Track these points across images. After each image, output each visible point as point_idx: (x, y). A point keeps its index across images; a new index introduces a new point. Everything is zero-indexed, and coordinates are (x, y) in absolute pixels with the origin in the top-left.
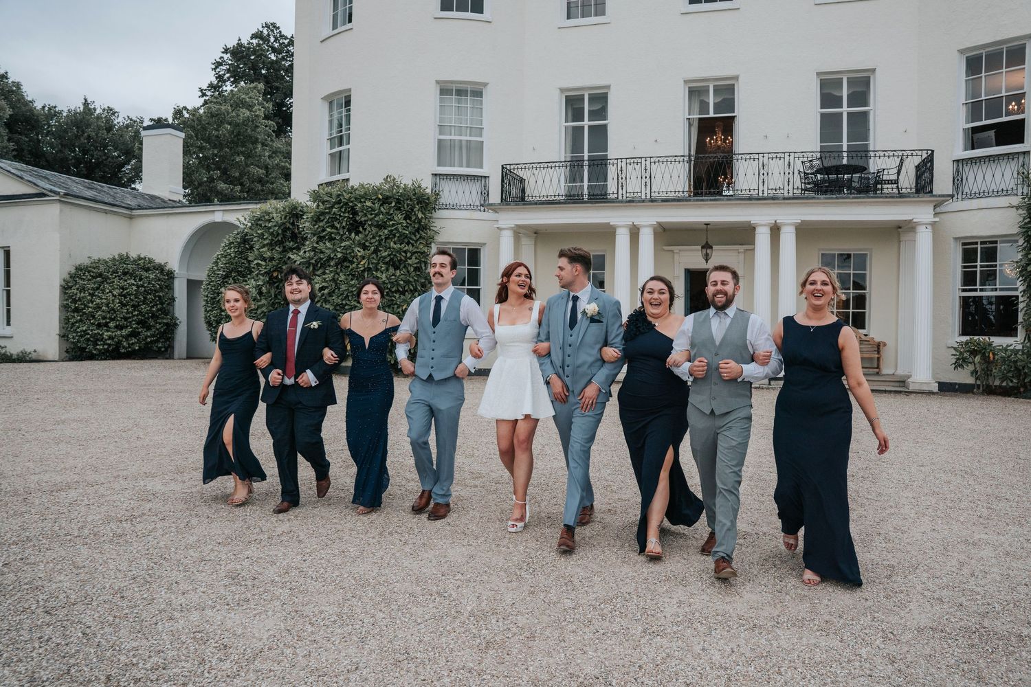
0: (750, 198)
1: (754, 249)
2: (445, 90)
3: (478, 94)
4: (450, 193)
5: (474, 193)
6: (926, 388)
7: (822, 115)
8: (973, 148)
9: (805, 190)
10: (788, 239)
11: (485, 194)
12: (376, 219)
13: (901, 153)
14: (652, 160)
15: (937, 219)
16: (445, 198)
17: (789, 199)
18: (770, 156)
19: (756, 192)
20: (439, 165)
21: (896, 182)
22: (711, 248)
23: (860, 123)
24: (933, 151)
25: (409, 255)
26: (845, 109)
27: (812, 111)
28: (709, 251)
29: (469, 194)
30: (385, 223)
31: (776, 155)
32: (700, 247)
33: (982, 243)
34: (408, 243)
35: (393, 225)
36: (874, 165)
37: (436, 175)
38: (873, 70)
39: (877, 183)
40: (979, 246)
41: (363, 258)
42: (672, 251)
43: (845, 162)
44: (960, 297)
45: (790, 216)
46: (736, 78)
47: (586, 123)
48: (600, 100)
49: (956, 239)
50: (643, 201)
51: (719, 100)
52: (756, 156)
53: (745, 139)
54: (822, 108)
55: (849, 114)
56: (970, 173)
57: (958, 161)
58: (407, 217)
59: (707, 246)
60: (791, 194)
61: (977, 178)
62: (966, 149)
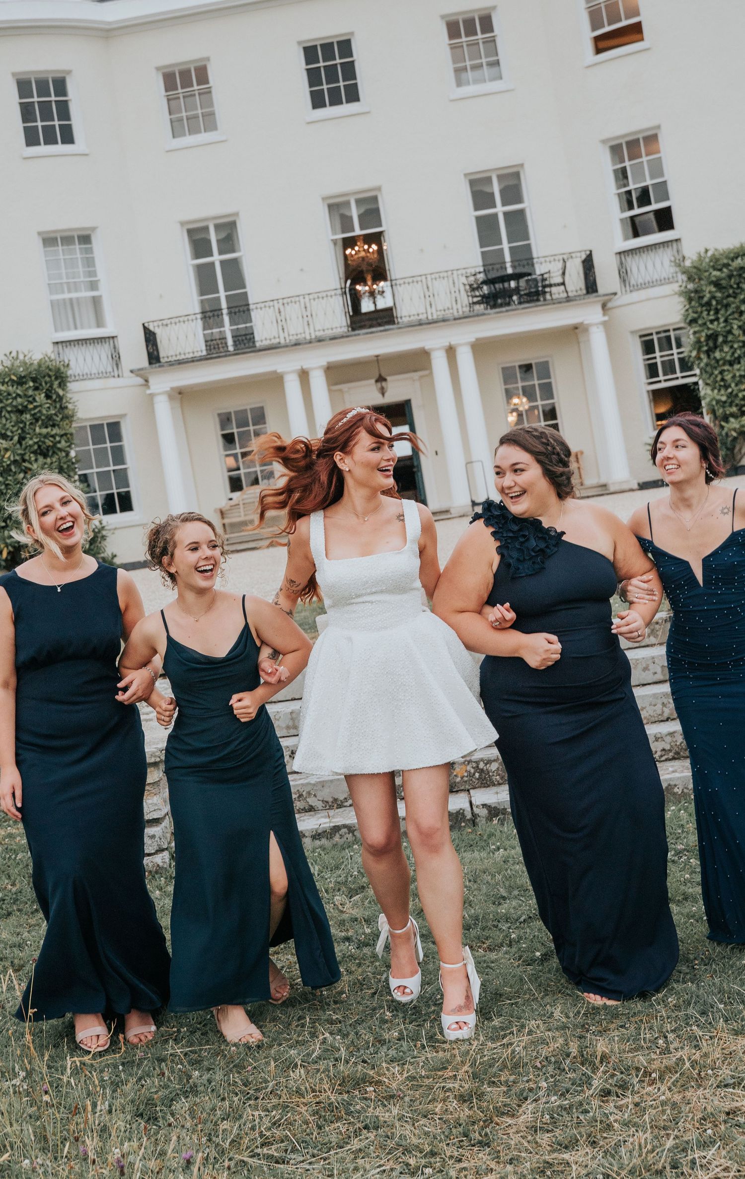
0: (420, 324)
1: (431, 374)
2: (49, 240)
3: (85, 239)
4: (77, 361)
5: (104, 356)
6: (626, 487)
7: (478, 219)
8: (636, 234)
9: (474, 303)
10: (465, 358)
11: (116, 359)
12: (14, 403)
13: (561, 257)
14: (311, 297)
15: (606, 318)
16: (74, 369)
17: (460, 318)
18: (433, 276)
19: (425, 316)
20: (56, 331)
21: (563, 284)
22: (385, 380)
23: (517, 221)
24: (591, 251)
25: (58, 439)
26: (500, 209)
27: (466, 214)
28: (384, 384)
29: (97, 359)
30: (26, 407)
31: (438, 275)
32: (373, 381)
33: (658, 333)
34: (53, 426)
35: (35, 407)
36: (539, 269)
37: (57, 343)
38: (522, 165)
39: (544, 287)
40: (655, 337)
41: (6, 450)
42: (340, 390)
43: (510, 271)
44: (648, 391)
45: (464, 336)
46: (379, 189)
47: (216, 257)
48: (228, 230)
49: (633, 332)
50: (310, 342)
51: (362, 210)
52: (419, 279)
53: (399, 258)
54: (476, 209)
55: (506, 214)
56: (632, 263)
57: (620, 253)
58: (48, 397)
59: (381, 379)
60: (461, 313)
61: (640, 268)
62: (626, 238)
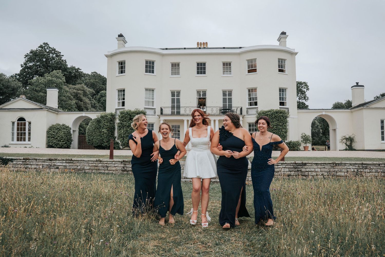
2: (146, 90)
3: (153, 90)
4: (148, 112)
5: (153, 112)
7: (223, 98)
8: (251, 105)
9: (220, 113)
10: (217, 123)
11: (155, 112)
13: (237, 107)
14: (191, 107)
15: (243, 119)
16: (147, 113)
19: (211, 114)
20: (145, 106)
21: (236, 112)
23: (230, 100)
24: (242, 107)
26: (227, 97)
27: (221, 97)
29: (151, 112)
31: (215, 107)
36: (233, 109)
37: (145, 108)
38: (232, 90)
40: (251, 124)
43: (227, 108)
45: (217, 118)
46: (206, 90)
47: (176, 97)
48: (179, 93)
49: (247, 123)
51: (203, 93)
52: (211, 107)
53: (208, 103)
54: (223, 96)
55: (228, 98)
56: (249, 110)
57: (247, 108)
60: (217, 114)
61: (251, 112)
62: (249, 106)
